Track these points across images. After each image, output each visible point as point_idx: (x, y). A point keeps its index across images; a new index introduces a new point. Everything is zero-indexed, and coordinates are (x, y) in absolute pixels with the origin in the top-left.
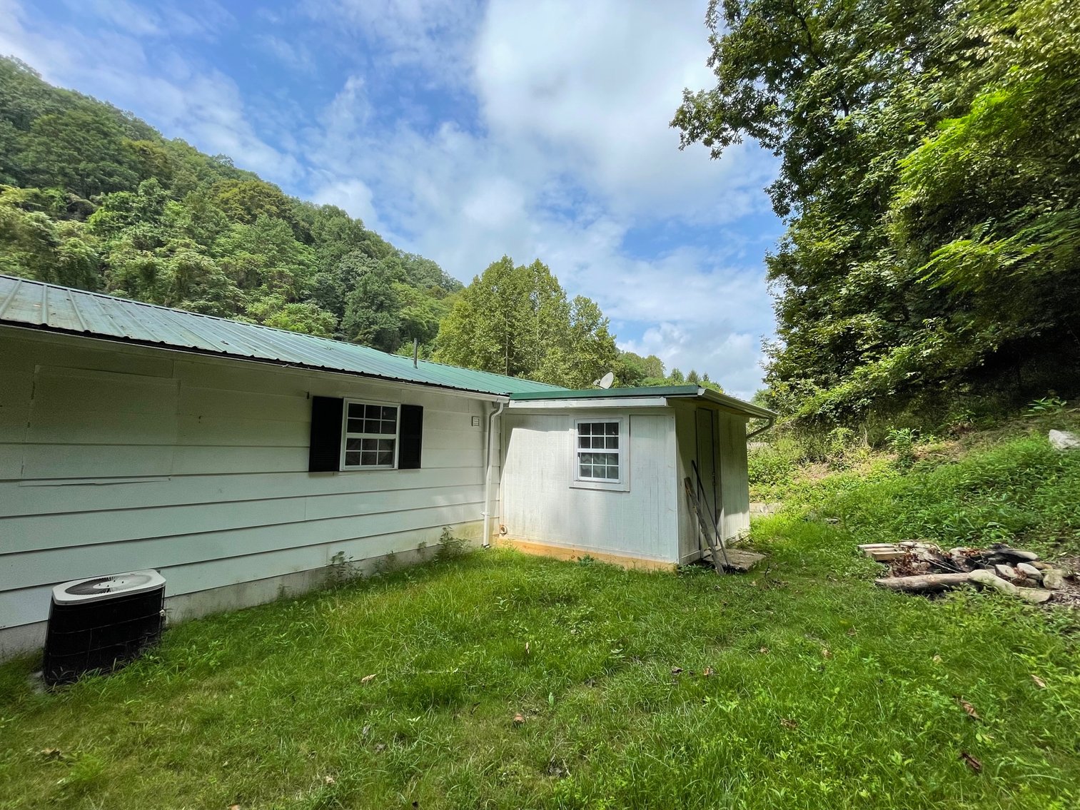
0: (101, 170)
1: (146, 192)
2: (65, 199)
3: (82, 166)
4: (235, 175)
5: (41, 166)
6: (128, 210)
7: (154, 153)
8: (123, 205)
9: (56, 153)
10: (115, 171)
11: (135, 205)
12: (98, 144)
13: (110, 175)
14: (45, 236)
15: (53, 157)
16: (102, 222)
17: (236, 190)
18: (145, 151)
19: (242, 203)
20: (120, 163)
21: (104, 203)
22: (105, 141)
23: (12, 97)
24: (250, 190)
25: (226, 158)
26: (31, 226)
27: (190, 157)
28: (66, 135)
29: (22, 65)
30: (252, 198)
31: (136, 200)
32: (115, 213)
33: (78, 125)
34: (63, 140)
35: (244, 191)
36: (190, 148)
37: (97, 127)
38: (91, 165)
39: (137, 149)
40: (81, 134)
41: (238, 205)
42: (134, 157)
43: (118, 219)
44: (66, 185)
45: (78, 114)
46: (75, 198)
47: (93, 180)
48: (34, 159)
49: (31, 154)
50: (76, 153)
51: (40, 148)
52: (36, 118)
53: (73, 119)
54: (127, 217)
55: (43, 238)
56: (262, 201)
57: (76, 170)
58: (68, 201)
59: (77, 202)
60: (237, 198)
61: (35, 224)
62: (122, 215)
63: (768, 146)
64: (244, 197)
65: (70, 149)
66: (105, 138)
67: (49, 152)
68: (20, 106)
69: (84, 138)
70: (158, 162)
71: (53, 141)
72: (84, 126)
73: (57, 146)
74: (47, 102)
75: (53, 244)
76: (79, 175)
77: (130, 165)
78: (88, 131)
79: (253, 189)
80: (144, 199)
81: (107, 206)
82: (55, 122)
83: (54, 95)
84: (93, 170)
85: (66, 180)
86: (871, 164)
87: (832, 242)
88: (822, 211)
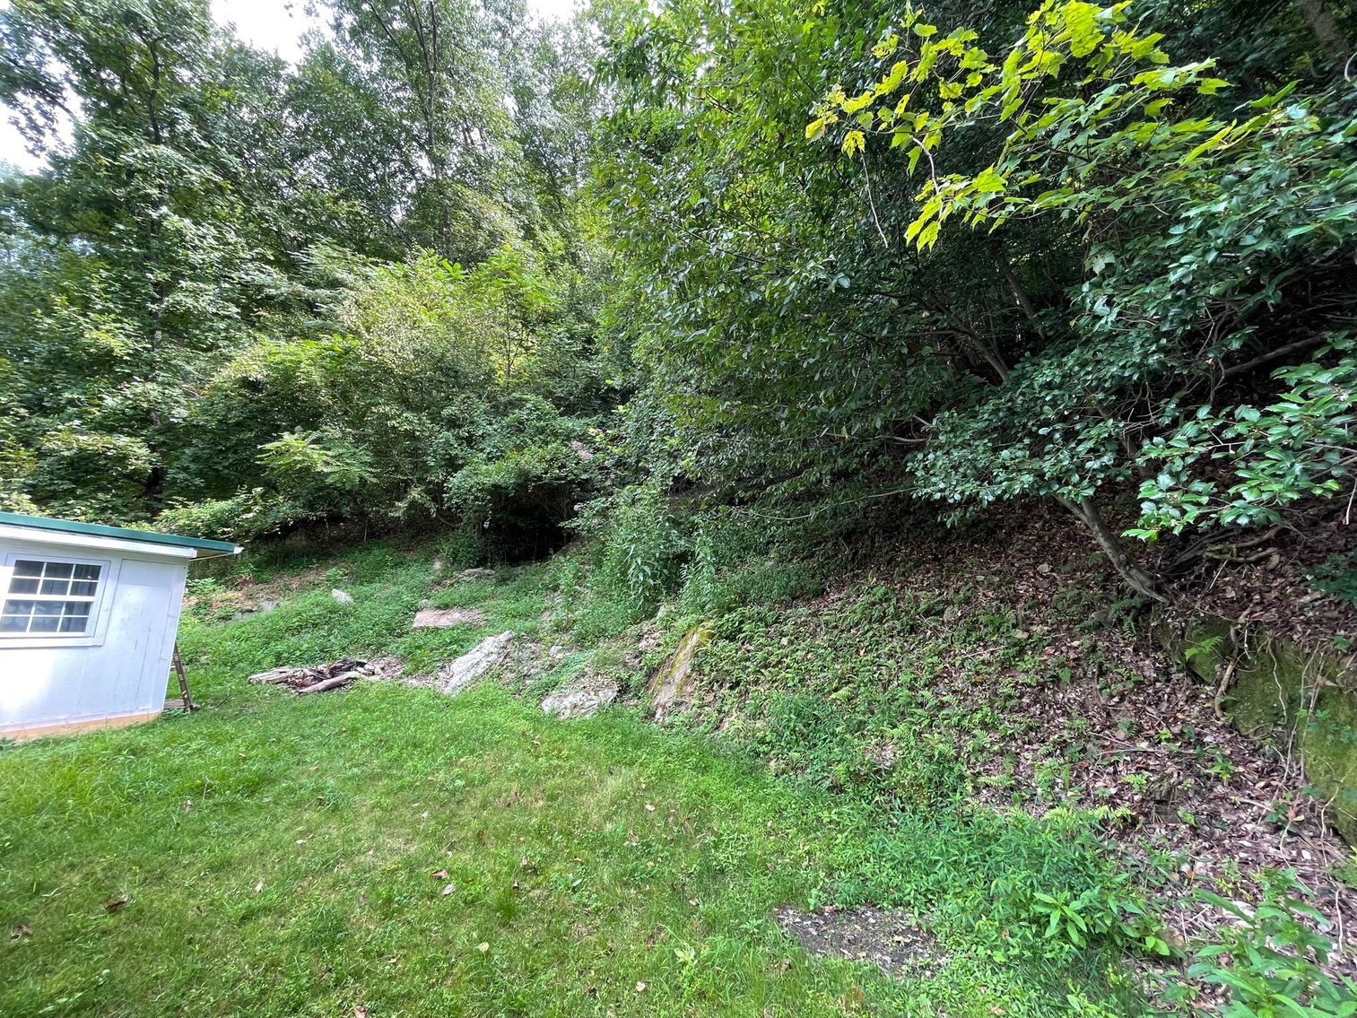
86: (183, 284)
87: (113, 337)
88: (105, 291)
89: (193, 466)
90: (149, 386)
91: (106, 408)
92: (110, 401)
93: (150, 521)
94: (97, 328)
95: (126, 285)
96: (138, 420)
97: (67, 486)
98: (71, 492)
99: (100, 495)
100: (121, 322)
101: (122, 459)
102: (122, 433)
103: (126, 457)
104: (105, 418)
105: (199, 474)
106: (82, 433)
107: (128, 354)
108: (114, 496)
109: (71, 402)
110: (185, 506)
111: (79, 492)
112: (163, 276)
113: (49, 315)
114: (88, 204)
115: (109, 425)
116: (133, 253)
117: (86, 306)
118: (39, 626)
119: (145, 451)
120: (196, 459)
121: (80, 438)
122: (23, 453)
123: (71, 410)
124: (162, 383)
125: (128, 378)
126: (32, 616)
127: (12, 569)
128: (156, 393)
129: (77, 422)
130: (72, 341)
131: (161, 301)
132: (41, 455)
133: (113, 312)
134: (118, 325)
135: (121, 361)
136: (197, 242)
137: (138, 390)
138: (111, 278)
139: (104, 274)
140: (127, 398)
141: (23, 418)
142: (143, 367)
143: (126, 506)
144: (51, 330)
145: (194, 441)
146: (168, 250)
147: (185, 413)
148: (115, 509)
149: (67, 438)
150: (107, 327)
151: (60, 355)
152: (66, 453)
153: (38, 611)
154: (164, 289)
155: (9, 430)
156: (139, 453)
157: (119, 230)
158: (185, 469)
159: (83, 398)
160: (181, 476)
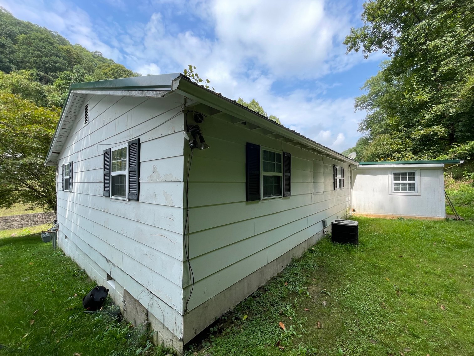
0: (52, 60)
1: (77, 71)
2: (38, 74)
3: (43, 59)
4: (105, 61)
5: (26, 59)
6: (70, 80)
7: (73, 52)
8: (68, 78)
9: (31, 53)
10: (57, 61)
11: (72, 77)
12: (49, 48)
13: (56, 63)
14: (41, 93)
15: (30, 55)
16: (60, 86)
17: (109, 68)
18: (69, 51)
19: (113, 75)
20: (59, 57)
21: (59, 77)
22: (52, 47)
23: (5, 26)
24: (116, 69)
25: (99, 53)
26: (35, 88)
27: (85, 53)
28: (35, 44)
29: (3, 10)
30: (117, 72)
31: (73, 75)
32: (65, 81)
33: (39, 40)
34: (34, 47)
35: (113, 69)
36: (83, 48)
37: (48, 40)
38: (47, 59)
39: (65, 50)
40: (41, 44)
41: (111, 76)
42: (64, 54)
43: (66, 84)
44: (37, 68)
45: (38, 34)
46: (42, 74)
47: (49, 65)
48: (22, 56)
49: (21, 54)
50: (40, 53)
51: (24, 51)
52: (17, 36)
53: (36, 36)
54: (70, 83)
55: (40, 94)
56: (122, 73)
57: (41, 60)
58: (39, 75)
59: (43, 76)
60: (110, 72)
61: (37, 87)
62: (68, 82)
63: (386, 52)
64: (113, 72)
65: (37, 51)
66: (51, 45)
67: (29, 53)
68: (9, 30)
69: (42, 45)
70: (75, 56)
71: (29, 47)
72: (41, 40)
73: (31, 50)
74: (20, 28)
75: (45, 97)
76: (42, 63)
77: (63, 58)
78: (44, 42)
79: (118, 68)
80: (76, 74)
81: (61, 78)
82: (29, 39)
83: (22, 25)
84: (48, 61)
85: (37, 66)
86: (442, 63)
87: (423, 96)
88: (417, 82)
89: (463, 129)
90: (439, 106)
91: (427, 119)
92: (427, 117)
93: (447, 154)
94: (418, 96)
95: (423, 76)
96: (438, 119)
97: (422, 147)
98: (424, 149)
99: (432, 148)
100: (424, 89)
101: (436, 134)
102: (434, 125)
103: (437, 133)
104: (427, 123)
105: (467, 131)
106: (421, 130)
107: (428, 99)
108: (437, 147)
109: (416, 121)
110: (459, 146)
111: (426, 148)
112: (433, 66)
113: (404, 99)
114: (406, 59)
115: (429, 124)
116: (422, 65)
117: (413, 90)
118: (403, 189)
119: (443, 129)
120: (464, 126)
121: (421, 131)
122: (408, 141)
123: (417, 124)
124: (444, 103)
125: (431, 107)
126: (400, 187)
127: (393, 175)
128: (442, 108)
129: (419, 127)
130: (412, 103)
131: (435, 75)
132: (413, 140)
133: (421, 88)
134: (424, 91)
135: (427, 103)
136: (443, 44)
137: (435, 109)
138: (418, 77)
139: (415, 77)
140: (432, 114)
141: (406, 131)
142: (435, 100)
143: (442, 149)
144: (406, 103)
145: (461, 119)
146: (433, 55)
147: (454, 110)
148: (438, 151)
149: (418, 133)
150: (420, 94)
151: (410, 108)
152: (418, 137)
153: (401, 186)
154: (435, 70)
155: (403, 135)
156: (441, 130)
157: (416, 61)
158: (460, 131)
159: (419, 119)
160: (459, 134)
